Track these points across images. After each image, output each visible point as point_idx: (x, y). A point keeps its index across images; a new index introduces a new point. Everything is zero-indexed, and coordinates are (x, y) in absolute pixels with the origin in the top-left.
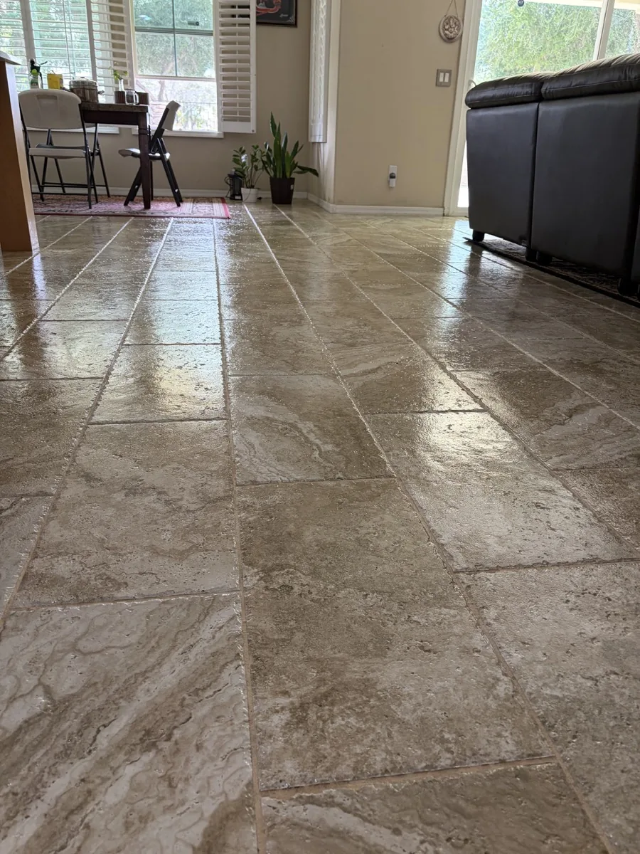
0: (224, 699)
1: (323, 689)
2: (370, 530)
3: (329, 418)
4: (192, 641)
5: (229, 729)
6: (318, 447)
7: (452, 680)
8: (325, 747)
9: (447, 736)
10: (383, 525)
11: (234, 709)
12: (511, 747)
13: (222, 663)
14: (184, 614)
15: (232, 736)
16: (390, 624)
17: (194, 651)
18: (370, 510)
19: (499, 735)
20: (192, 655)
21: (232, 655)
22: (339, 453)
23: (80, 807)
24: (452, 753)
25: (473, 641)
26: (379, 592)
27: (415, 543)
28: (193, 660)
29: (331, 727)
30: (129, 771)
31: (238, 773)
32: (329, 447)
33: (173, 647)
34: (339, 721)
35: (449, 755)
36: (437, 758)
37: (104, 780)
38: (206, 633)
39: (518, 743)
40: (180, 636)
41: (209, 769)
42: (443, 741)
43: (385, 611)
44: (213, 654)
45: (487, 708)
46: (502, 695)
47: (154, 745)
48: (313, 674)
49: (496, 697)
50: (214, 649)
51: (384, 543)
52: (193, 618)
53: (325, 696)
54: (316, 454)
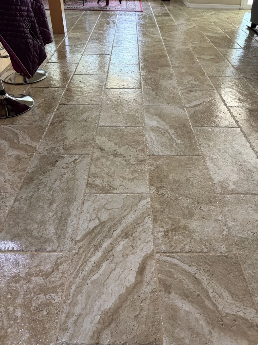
0: (146, 227)
1: (173, 227)
2: (191, 176)
3: (180, 128)
4: (136, 209)
5: (147, 235)
6: (175, 141)
7: (211, 229)
8: (173, 243)
9: (207, 244)
10: (195, 175)
11: (148, 230)
12: (224, 249)
13: (145, 216)
14: (133, 200)
15: (148, 237)
16: (194, 210)
17: (137, 212)
18: (191, 169)
19: (222, 246)
20: (136, 213)
21: (147, 214)
22: (183, 144)
23: (111, 251)
24: (208, 249)
25: (219, 217)
26: (192, 199)
27: (205, 182)
28: (137, 214)
29: (175, 238)
30: (122, 243)
31: (150, 247)
32: (179, 142)
33: (131, 210)
34: (177, 237)
35: (207, 249)
36: (203, 249)
37: (116, 244)
38: (140, 206)
39: (227, 248)
40: (133, 207)
41: (142, 245)
42: (205, 245)
43: (193, 205)
44: (142, 213)
45: (220, 238)
46: (225, 234)
47: (128, 237)
48: (170, 222)
49: (223, 235)
50: (142, 212)
51: (195, 182)
52: (136, 202)
53: (174, 229)
54: (175, 144)
